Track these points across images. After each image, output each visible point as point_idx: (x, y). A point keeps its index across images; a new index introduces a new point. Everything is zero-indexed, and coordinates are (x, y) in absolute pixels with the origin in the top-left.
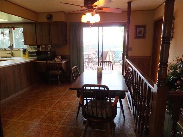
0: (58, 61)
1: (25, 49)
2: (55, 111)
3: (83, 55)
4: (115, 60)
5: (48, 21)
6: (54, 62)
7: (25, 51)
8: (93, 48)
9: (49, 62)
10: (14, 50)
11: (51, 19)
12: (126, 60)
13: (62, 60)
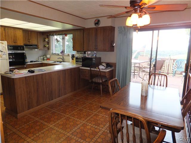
0: (102, 69)
1: (73, 55)
2: (90, 124)
3: (131, 63)
4: (176, 71)
5: (95, 27)
6: (97, 70)
7: (73, 56)
8: (147, 56)
9: (92, 69)
10: (65, 55)
11: (98, 24)
12: (189, 75)
13: (106, 68)
